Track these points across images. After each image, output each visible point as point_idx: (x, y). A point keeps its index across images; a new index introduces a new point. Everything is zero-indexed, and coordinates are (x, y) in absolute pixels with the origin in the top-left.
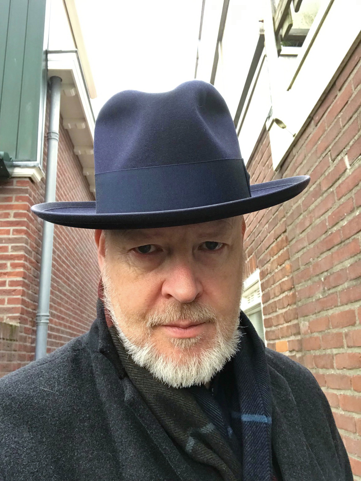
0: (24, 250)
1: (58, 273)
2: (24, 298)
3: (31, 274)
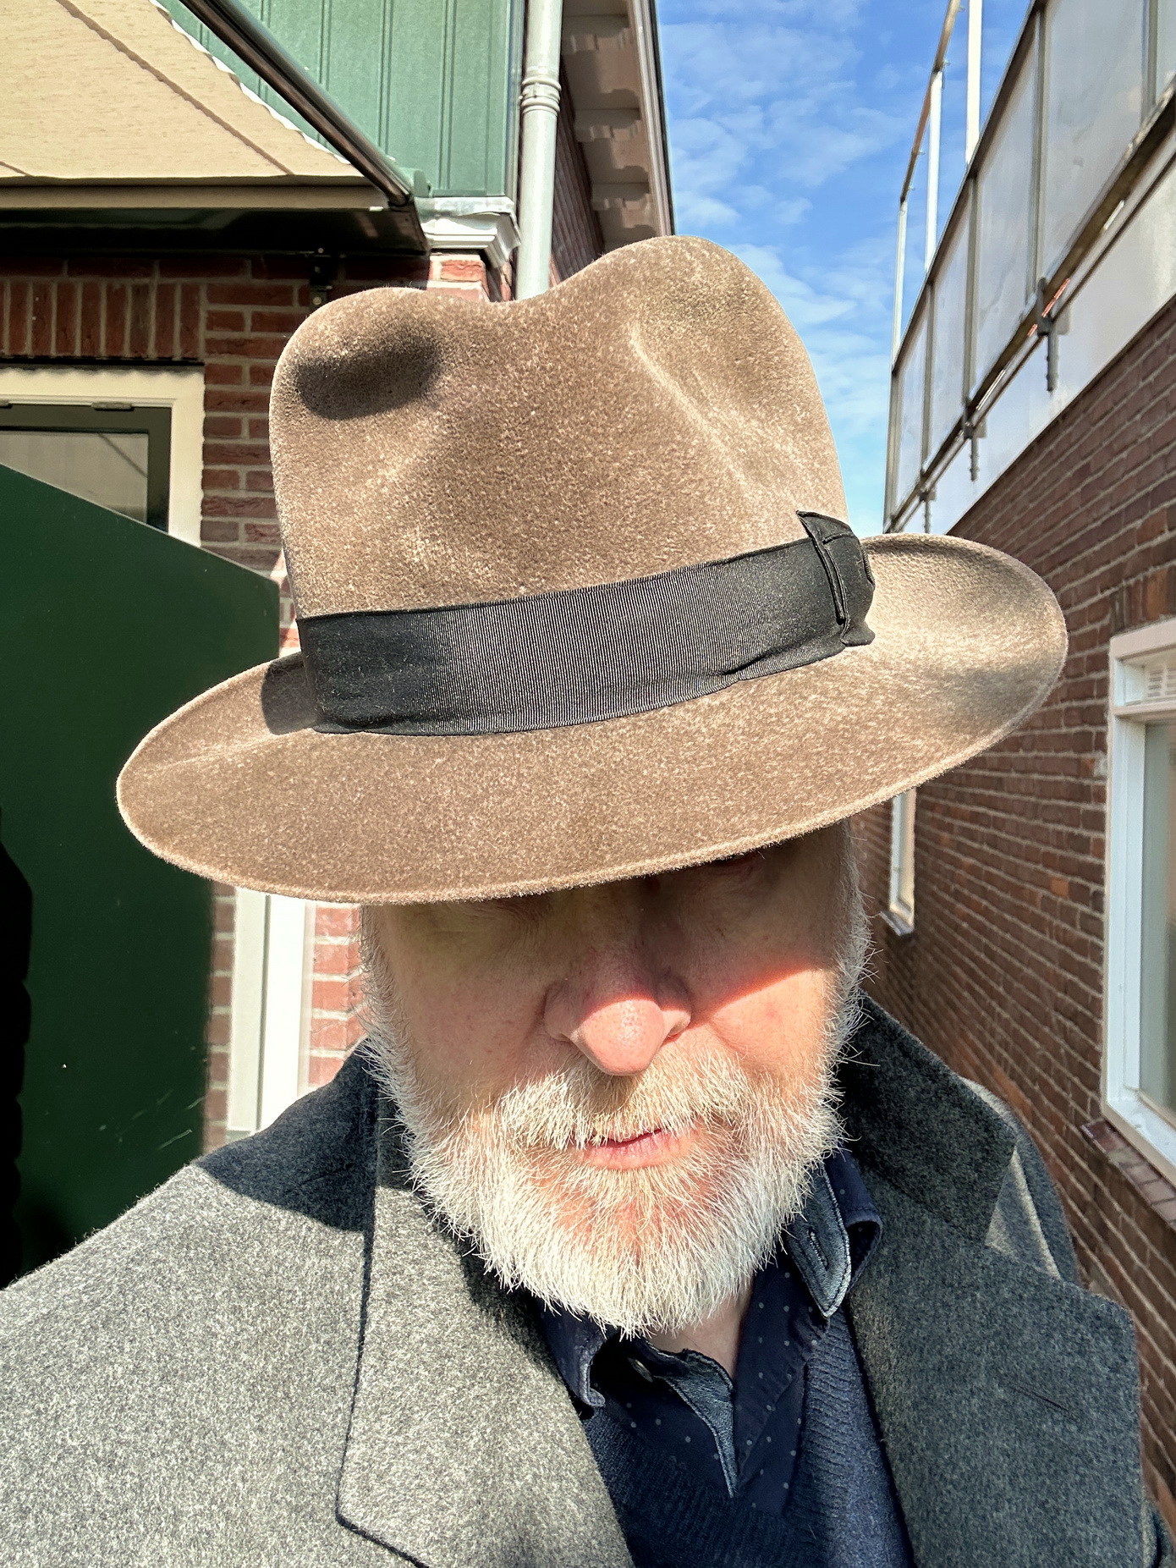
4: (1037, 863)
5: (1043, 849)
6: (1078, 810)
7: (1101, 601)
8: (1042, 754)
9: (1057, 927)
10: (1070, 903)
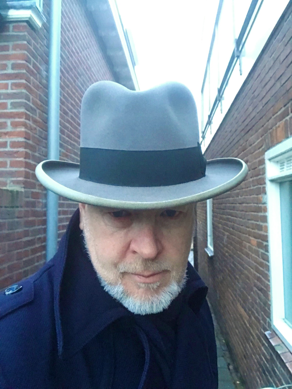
0: (24, 106)
1: (73, 136)
2: (27, 160)
3: (36, 134)
4: (246, 234)
5: (248, 229)
6: (258, 215)
7: (261, 140)
8: (246, 197)
9: (254, 257)
10: (257, 249)
